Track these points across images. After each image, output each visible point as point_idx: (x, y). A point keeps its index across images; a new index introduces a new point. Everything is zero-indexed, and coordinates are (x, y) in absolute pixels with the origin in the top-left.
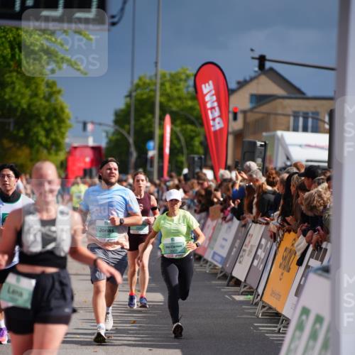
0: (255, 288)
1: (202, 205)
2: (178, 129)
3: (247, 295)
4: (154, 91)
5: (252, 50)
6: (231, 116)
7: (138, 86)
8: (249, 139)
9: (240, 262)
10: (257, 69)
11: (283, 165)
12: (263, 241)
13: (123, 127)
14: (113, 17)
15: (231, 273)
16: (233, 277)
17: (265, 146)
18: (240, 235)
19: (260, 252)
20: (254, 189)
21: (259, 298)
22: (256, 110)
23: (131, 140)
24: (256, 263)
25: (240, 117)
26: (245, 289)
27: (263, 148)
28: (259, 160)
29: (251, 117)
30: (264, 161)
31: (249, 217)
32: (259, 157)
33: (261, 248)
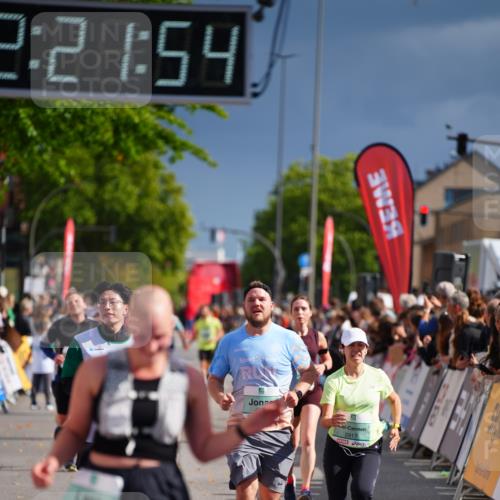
0: (453, 460)
1: (377, 344)
2: (342, 238)
3: (441, 471)
4: (311, 186)
5: (448, 127)
6: (417, 219)
7: (288, 179)
8: (443, 250)
9: (431, 424)
10: (454, 153)
11: (493, 287)
12: (464, 395)
13: (265, 235)
14: (255, 85)
15: (418, 440)
16: (420, 446)
17: (467, 260)
18: (430, 385)
19: (459, 410)
20: (450, 321)
21: (459, 474)
22: (455, 210)
23: (277, 253)
24: (453, 425)
25: (431, 220)
26: (438, 463)
27: (463, 263)
28: (458, 281)
29: (446, 220)
30: (464, 281)
31: (443, 360)
32: (457, 276)
33: (461, 405)
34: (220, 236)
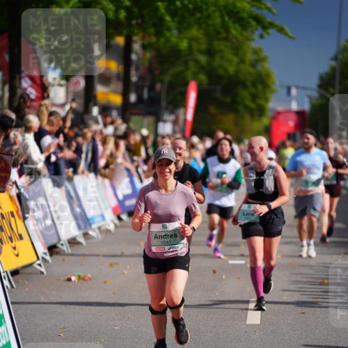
7: (345, 49)
13: (327, 90)
34: (294, 91)
